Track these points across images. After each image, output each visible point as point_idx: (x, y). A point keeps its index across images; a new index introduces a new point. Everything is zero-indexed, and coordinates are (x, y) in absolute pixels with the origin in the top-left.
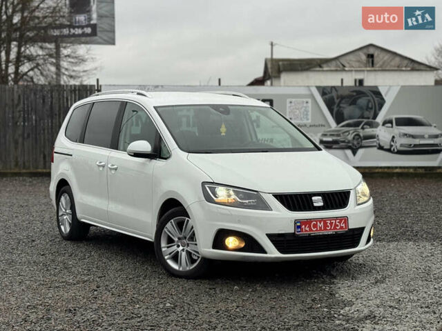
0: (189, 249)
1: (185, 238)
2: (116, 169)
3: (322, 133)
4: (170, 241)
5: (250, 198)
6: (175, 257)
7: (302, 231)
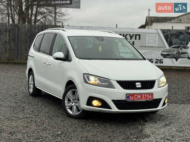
0: (77, 105)
1: (76, 99)
2: (50, 65)
3: (162, 50)
4: (69, 100)
5: (106, 82)
6: (71, 108)
7: (129, 99)
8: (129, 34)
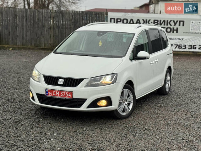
7: (48, 94)
8: (173, 20)
